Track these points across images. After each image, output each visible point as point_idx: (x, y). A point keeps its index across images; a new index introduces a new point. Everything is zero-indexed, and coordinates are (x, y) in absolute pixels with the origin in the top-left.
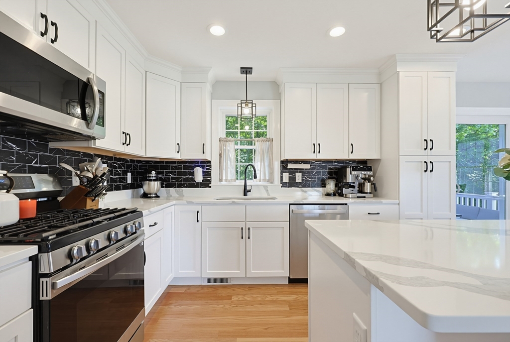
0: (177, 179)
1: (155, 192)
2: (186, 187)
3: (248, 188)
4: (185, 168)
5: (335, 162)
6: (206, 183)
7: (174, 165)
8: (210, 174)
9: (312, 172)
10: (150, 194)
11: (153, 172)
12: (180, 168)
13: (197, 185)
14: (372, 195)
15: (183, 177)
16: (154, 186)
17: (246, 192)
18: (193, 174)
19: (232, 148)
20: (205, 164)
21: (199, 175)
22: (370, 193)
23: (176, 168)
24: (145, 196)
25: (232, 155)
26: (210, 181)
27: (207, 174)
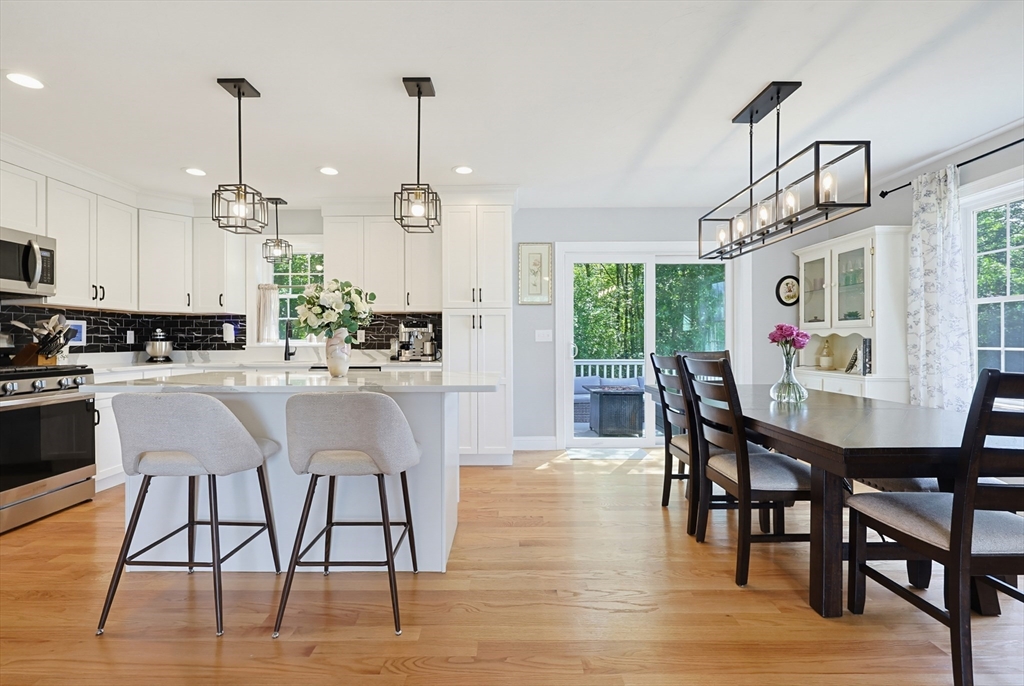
0: (202, 339)
1: (163, 354)
2: (214, 349)
3: (291, 351)
4: (212, 324)
5: (409, 315)
6: (239, 344)
7: (199, 321)
8: (245, 333)
9: (379, 329)
10: (157, 357)
11: (158, 330)
12: (207, 325)
13: (228, 347)
14: (430, 358)
15: (210, 336)
16: (162, 347)
17: (288, 355)
18: (221, 332)
19: (275, 297)
20: (238, 321)
21: (229, 333)
22: (430, 355)
23: (201, 324)
24: (152, 360)
25: (275, 306)
26: (244, 341)
27: (241, 333)
